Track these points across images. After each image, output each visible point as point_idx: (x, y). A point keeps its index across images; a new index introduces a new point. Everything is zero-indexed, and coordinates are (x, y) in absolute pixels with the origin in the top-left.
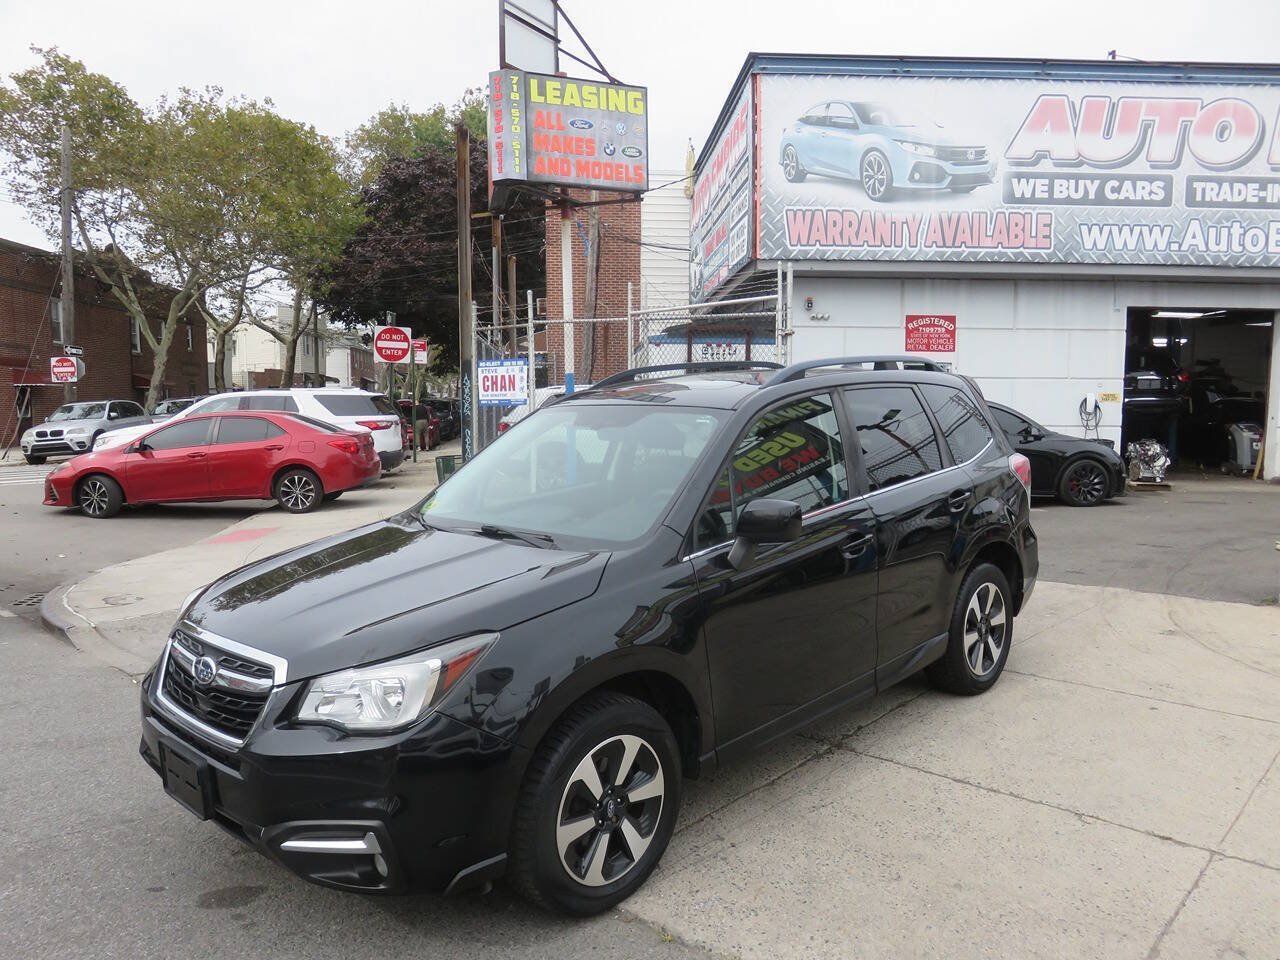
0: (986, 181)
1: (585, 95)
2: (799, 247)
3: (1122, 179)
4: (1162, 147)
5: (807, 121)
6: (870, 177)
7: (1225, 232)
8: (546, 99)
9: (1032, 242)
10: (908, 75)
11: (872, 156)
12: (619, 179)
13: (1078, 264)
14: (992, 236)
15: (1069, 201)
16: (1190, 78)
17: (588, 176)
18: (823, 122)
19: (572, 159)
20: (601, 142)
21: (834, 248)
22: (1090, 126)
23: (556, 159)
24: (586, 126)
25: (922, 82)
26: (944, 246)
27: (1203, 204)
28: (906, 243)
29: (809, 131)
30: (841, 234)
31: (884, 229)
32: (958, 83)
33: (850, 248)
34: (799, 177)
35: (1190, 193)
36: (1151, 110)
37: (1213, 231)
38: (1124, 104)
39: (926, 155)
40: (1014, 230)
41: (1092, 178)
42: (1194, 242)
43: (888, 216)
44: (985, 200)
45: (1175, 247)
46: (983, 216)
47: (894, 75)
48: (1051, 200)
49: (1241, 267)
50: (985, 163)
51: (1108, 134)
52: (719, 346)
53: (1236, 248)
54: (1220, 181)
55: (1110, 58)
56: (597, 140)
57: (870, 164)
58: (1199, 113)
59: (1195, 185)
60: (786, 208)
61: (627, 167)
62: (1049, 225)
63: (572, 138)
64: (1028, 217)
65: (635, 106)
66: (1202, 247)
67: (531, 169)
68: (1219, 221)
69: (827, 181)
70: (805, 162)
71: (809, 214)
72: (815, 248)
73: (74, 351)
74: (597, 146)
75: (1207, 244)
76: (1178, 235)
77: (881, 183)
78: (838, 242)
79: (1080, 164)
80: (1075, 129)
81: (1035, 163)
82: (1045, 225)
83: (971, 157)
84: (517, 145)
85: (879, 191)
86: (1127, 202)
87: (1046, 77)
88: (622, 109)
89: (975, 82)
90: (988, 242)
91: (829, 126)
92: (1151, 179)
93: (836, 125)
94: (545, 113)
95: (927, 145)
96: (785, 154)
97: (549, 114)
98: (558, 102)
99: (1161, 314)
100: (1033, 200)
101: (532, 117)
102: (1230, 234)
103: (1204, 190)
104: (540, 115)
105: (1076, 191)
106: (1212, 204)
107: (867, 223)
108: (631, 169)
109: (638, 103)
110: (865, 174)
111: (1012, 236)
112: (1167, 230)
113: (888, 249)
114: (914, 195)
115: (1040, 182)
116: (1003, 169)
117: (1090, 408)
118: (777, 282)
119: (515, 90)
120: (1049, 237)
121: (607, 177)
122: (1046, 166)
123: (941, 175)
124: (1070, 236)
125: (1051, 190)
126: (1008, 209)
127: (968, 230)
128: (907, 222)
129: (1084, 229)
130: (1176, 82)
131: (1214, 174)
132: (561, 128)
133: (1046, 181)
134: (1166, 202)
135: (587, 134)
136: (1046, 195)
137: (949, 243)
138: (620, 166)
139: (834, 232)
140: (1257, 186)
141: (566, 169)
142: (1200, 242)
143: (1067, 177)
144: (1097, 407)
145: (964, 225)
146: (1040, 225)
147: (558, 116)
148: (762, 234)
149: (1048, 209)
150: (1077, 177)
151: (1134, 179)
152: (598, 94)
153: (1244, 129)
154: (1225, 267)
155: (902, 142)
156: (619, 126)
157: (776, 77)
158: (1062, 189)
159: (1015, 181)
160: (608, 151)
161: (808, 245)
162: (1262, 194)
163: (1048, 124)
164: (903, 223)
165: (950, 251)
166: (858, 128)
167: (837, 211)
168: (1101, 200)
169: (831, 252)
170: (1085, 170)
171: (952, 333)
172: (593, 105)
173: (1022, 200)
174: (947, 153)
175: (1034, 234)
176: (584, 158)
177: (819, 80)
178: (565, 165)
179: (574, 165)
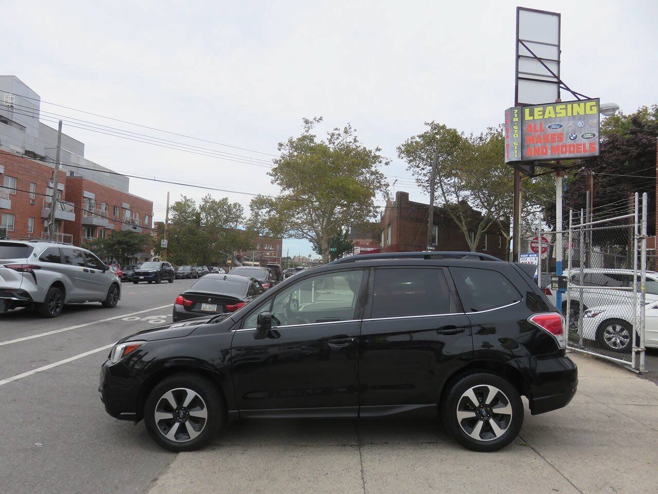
1: (558, 111)
8: (534, 117)
12: (579, 152)
17: (558, 153)
19: (549, 145)
20: (567, 133)
23: (539, 147)
24: (558, 127)
56: (565, 133)
61: (584, 145)
63: (549, 135)
65: (591, 110)
67: (524, 155)
73: (431, 248)
74: (565, 135)
84: (516, 144)
88: (582, 113)
94: (533, 125)
97: (535, 125)
98: (541, 117)
101: (525, 128)
104: (530, 126)
108: (587, 145)
109: (593, 108)
119: (516, 116)
121: (570, 152)
132: (542, 130)
135: (559, 130)
138: (580, 145)
141: (544, 151)
147: (541, 124)
152: (566, 109)
156: (580, 123)
160: (572, 138)
172: (563, 115)
176: (556, 144)
178: (544, 149)
179: (550, 148)
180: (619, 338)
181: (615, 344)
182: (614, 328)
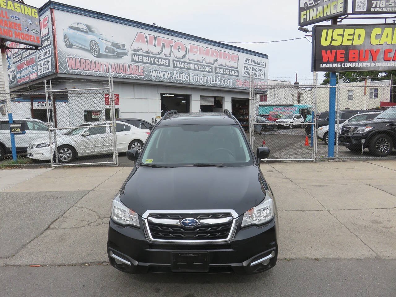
0: (125, 55)
1: (16, 7)
2: (72, 70)
3: (159, 58)
4: (167, 51)
5: (71, 28)
6: (93, 49)
7: (181, 74)
9: (139, 74)
10: (101, 19)
11: (93, 42)
12: (31, 41)
13: (151, 81)
14: (129, 71)
15: (147, 63)
16: (171, 34)
17: (19, 38)
18: (76, 29)
19: (13, 30)
20: (23, 25)
21: (84, 71)
22: (151, 43)
23: (7, 30)
24: (17, 19)
25: (106, 22)
26: (116, 73)
27: (176, 67)
28: (105, 71)
29: (72, 31)
30: (86, 66)
31: (99, 66)
32: (116, 24)
33: (89, 72)
34: (70, 46)
35: (174, 64)
36: (164, 41)
37: (179, 74)
38: (158, 38)
39: (109, 45)
40: (134, 70)
41: (152, 57)
42: (175, 77)
43: (99, 62)
44: (126, 60)
45: (171, 78)
46: (126, 65)
47: (97, 18)
48: (143, 62)
49: (184, 84)
50: (125, 49)
51: (155, 46)
52: (43, 103)
53: (184, 79)
54: (179, 62)
55: (153, 25)
56: (22, 25)
57: (93, 45)
58: (174, 44)
59: (175, 62)
60: (67, 56)
61: (34, 36)
62: (143, 69)
63: (12, 23)
64: (137, 66)
65: (35, 15)
66: (177, 79)
68: (180, 72)
69: (79, 49)
70: (71, 41)
71: (74, 59)
72: (77, 71)
74: (22, 26)
75: (178, 78)
76: (172, 75)
77: (97, 51)
78: (85, 69)
79: (149, 53)
80: (147, 43)
81: (138, 51)
82: (142, 69)
83: (122, 47)
85: (96, 54)
86: (160, 65)
87: (139, 27)
88: (30, 15)
89: (121, 25)
90: (128, 73)
91: (79, 31)
92: (165, 59)
93: (81, 31)
95: (109, 42)
96: (65, 38)
97: (2, 11)
98: (5, 7)
99: (165, 95)
100: (138, 62)
102: (182, 75)
103: (176, 63)
105: (149, 61)
106: (178, 67)
107: (93, 64)
108: (35, 38)
109: (36, 13)
110: (91, 48)
111: (134, 72)
112: (170, 73)
113: (100, 73)
114: (106, 57)
115: (140, 57)
116: (130, 52)
117: (154, 121)
118: (109, 83)
120: (143, 73)
121: (28, 40)
122: (141, 52)
123: (114, 52)
124: (148, 72)
125: (143, 59)
126: (133, 63)
127: (122, 69)
128: (105, 65)
129: (151, 71)
130: (168, 34)
131: (178, 60)
132: (8, 18)
133: (141, 57)
134: (169, 66)
135: (18, 22)
136: (141, 61)
137: (118, 72)
138: (32, 36)
139: (83, 66)
140: (186, 64)
141: (10, 34)
142: (176, 77)
143: (147, 56)
144: (156, 120)
145: (121, 67)
146: (141, 69)
147: (6, 13)
148: (59, 65)
149: (142, 65)
150: (149, 57)
151: (162, 59)
152: (21, 7)
153: (183, 49)
154: (182, 84)
155: (102, 39)
156: (30, 21)
157: (59, 11)
158: (145, 59)
159: (133, 56)
160: (26, 30)
161: (75, 69)
162: (188, 66)
163: (141, 41)
164: (104, 65)
165: (118, 74)
166: (88, 33)
167: (83, 59)
168: (154, 64)
169: (83, 72)
170: (150, 55)
171: (118, 99)
172: (19, 11)
173: (136, 61)
174: (115, 45)
175: (139, 71)
176: (17, 31)
177: (74, 15)
178: (10, 33)
179: (14, 33)
180: (67, 155)
181: (65, 159)
182: (64, 150)
